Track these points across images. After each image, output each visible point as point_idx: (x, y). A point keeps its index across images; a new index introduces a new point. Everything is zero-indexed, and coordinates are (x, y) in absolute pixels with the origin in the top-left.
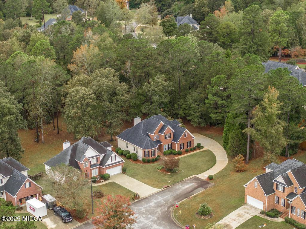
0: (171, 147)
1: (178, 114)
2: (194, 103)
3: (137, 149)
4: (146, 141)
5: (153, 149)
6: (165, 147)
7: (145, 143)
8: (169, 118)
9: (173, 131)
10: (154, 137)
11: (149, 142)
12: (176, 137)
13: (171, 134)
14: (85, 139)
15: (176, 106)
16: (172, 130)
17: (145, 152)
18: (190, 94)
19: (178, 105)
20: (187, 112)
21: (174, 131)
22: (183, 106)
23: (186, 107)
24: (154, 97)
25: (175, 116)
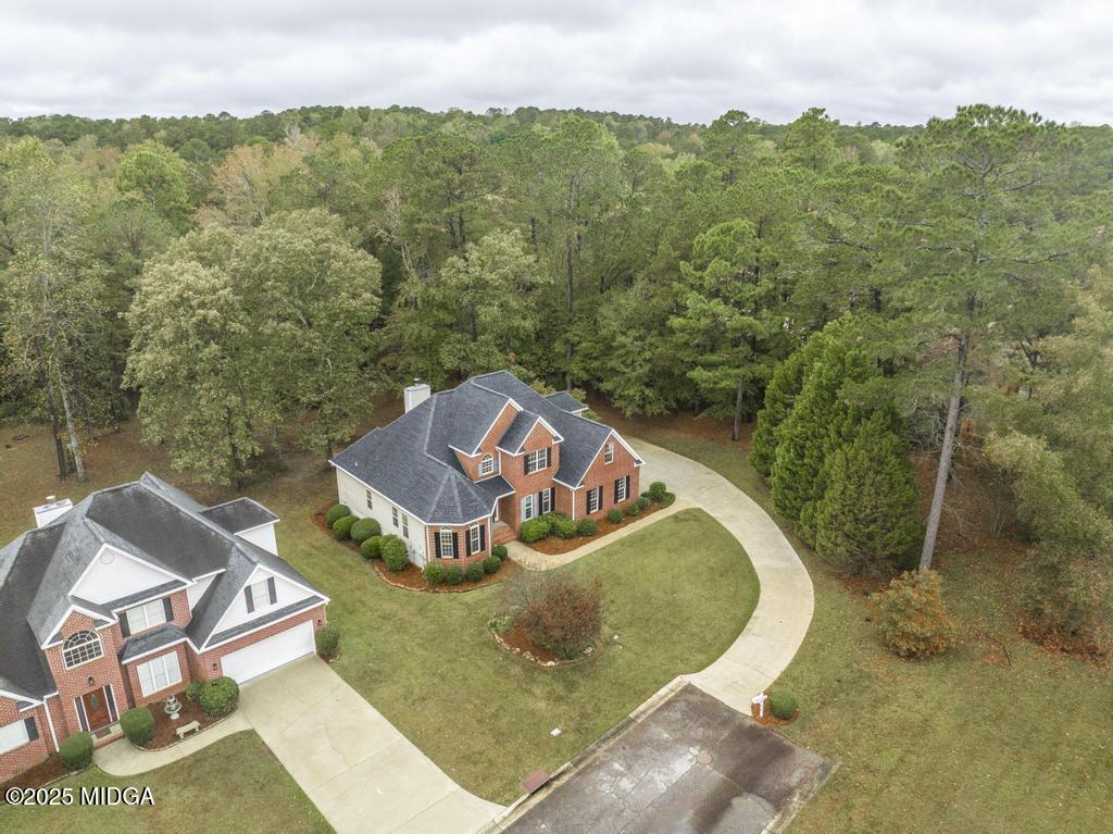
0: (552, 502)
1: (564, 374)
2: (624, 334)
3: (405, 519)
4: (441, 489)
5: (474, 524)
6: (527, 504)
7: (437, 499)
8: (539, 384)
9: (557, 439)
10: (480, 467)
11: (456, 492)
12: (568, 464)
13: (549, 450)
14: (110, 496)
15: (558, 347)
16: (555, 433)
17: (437, 535)
18: (609, 300)
19: (567, 342)
20: (596, 364)
21: (562, 439)
22: (584, 345)
23: (592, 350)
24: (483, 309)
25: (556, 379)
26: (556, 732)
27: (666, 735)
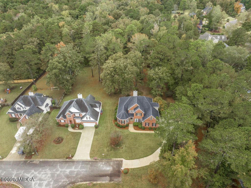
5: (123, 120)
6: (136, 120)
7: (119, 114)
10: (130, 111)
13: (141, 114)
21: (144, 113)
26: (103, 154)
27: (112, 164)
